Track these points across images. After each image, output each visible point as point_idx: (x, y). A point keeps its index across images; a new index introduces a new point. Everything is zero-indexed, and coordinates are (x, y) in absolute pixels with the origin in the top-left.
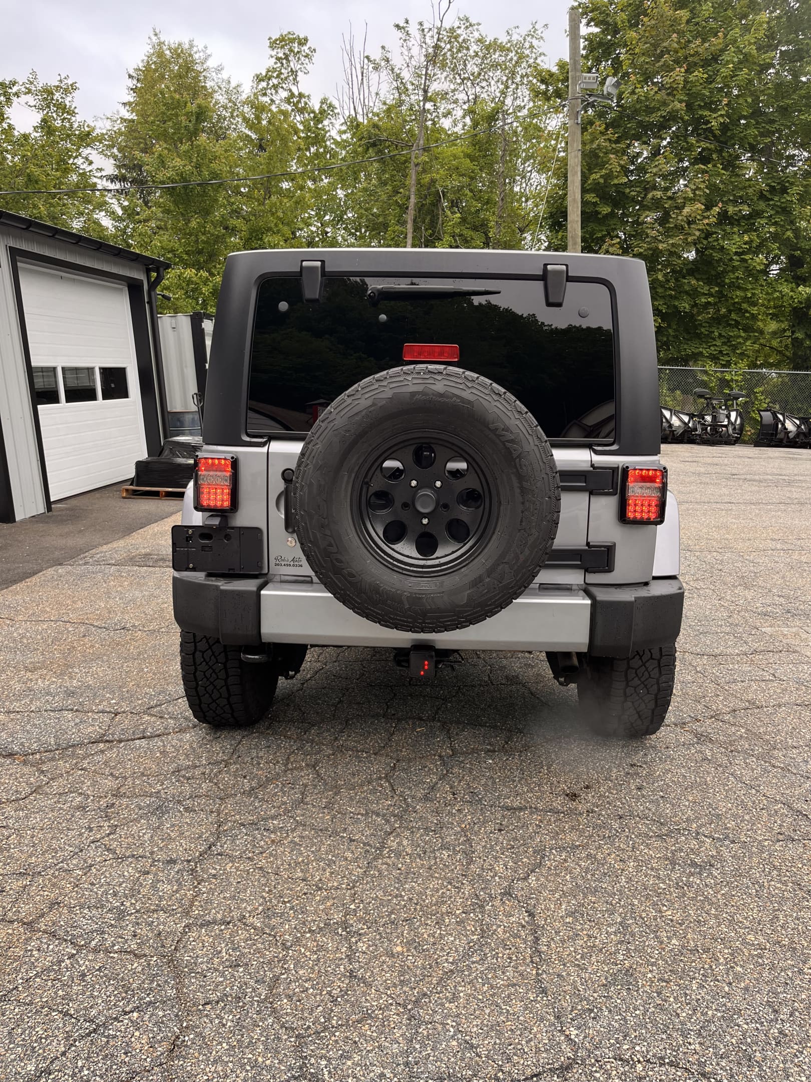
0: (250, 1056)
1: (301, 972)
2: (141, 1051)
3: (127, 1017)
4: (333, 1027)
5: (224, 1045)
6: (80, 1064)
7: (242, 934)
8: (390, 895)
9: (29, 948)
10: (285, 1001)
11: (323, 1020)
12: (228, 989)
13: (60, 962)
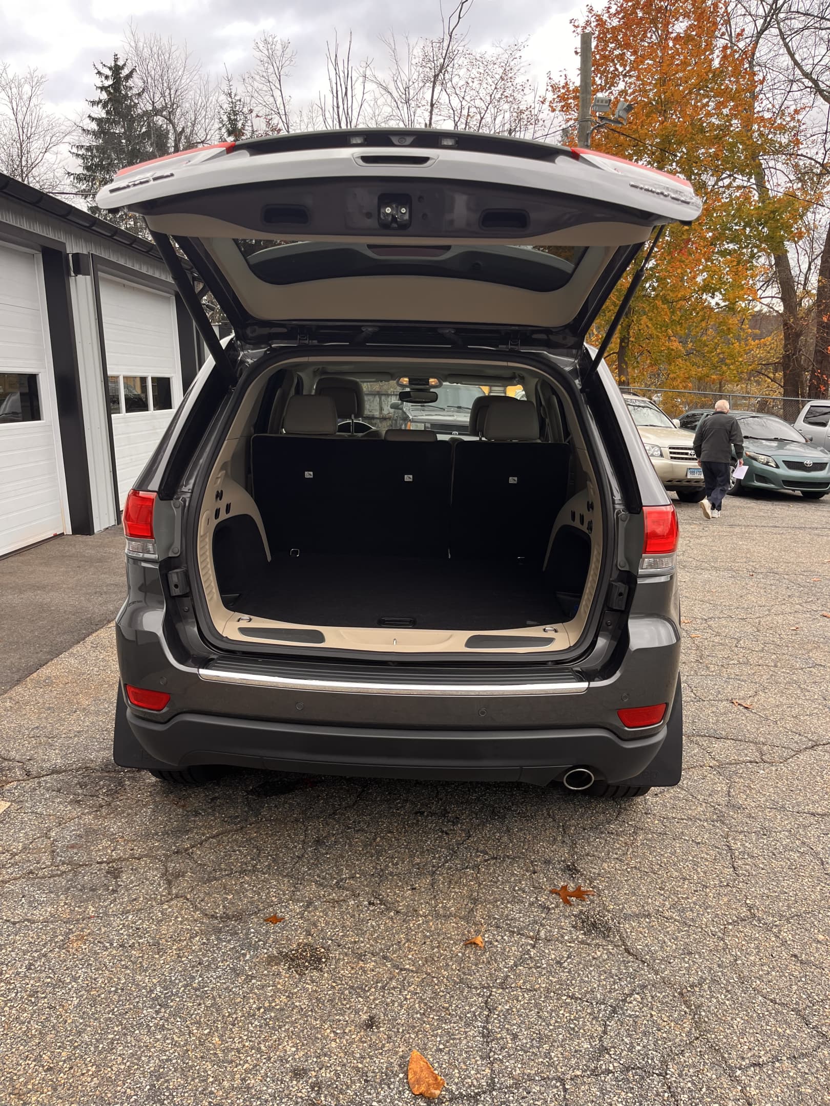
0: (768, 1028)
1: (752, 958)
2: (670, 1027)
3: (632, 999)
4: (818, 1001)
5: (738, 1019)
6: (627, 1040)
7: (671, 928)
8: (775, 892)
9: (486, 940)
10: (758, 982)
11: (804, 996)
12: (699, 973)
13: (528, 952)
